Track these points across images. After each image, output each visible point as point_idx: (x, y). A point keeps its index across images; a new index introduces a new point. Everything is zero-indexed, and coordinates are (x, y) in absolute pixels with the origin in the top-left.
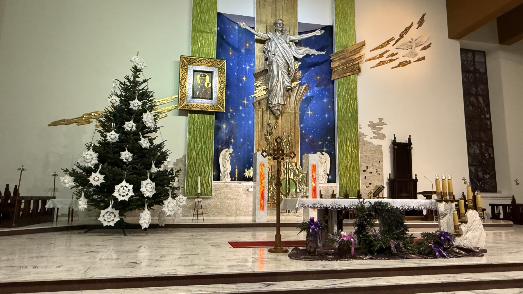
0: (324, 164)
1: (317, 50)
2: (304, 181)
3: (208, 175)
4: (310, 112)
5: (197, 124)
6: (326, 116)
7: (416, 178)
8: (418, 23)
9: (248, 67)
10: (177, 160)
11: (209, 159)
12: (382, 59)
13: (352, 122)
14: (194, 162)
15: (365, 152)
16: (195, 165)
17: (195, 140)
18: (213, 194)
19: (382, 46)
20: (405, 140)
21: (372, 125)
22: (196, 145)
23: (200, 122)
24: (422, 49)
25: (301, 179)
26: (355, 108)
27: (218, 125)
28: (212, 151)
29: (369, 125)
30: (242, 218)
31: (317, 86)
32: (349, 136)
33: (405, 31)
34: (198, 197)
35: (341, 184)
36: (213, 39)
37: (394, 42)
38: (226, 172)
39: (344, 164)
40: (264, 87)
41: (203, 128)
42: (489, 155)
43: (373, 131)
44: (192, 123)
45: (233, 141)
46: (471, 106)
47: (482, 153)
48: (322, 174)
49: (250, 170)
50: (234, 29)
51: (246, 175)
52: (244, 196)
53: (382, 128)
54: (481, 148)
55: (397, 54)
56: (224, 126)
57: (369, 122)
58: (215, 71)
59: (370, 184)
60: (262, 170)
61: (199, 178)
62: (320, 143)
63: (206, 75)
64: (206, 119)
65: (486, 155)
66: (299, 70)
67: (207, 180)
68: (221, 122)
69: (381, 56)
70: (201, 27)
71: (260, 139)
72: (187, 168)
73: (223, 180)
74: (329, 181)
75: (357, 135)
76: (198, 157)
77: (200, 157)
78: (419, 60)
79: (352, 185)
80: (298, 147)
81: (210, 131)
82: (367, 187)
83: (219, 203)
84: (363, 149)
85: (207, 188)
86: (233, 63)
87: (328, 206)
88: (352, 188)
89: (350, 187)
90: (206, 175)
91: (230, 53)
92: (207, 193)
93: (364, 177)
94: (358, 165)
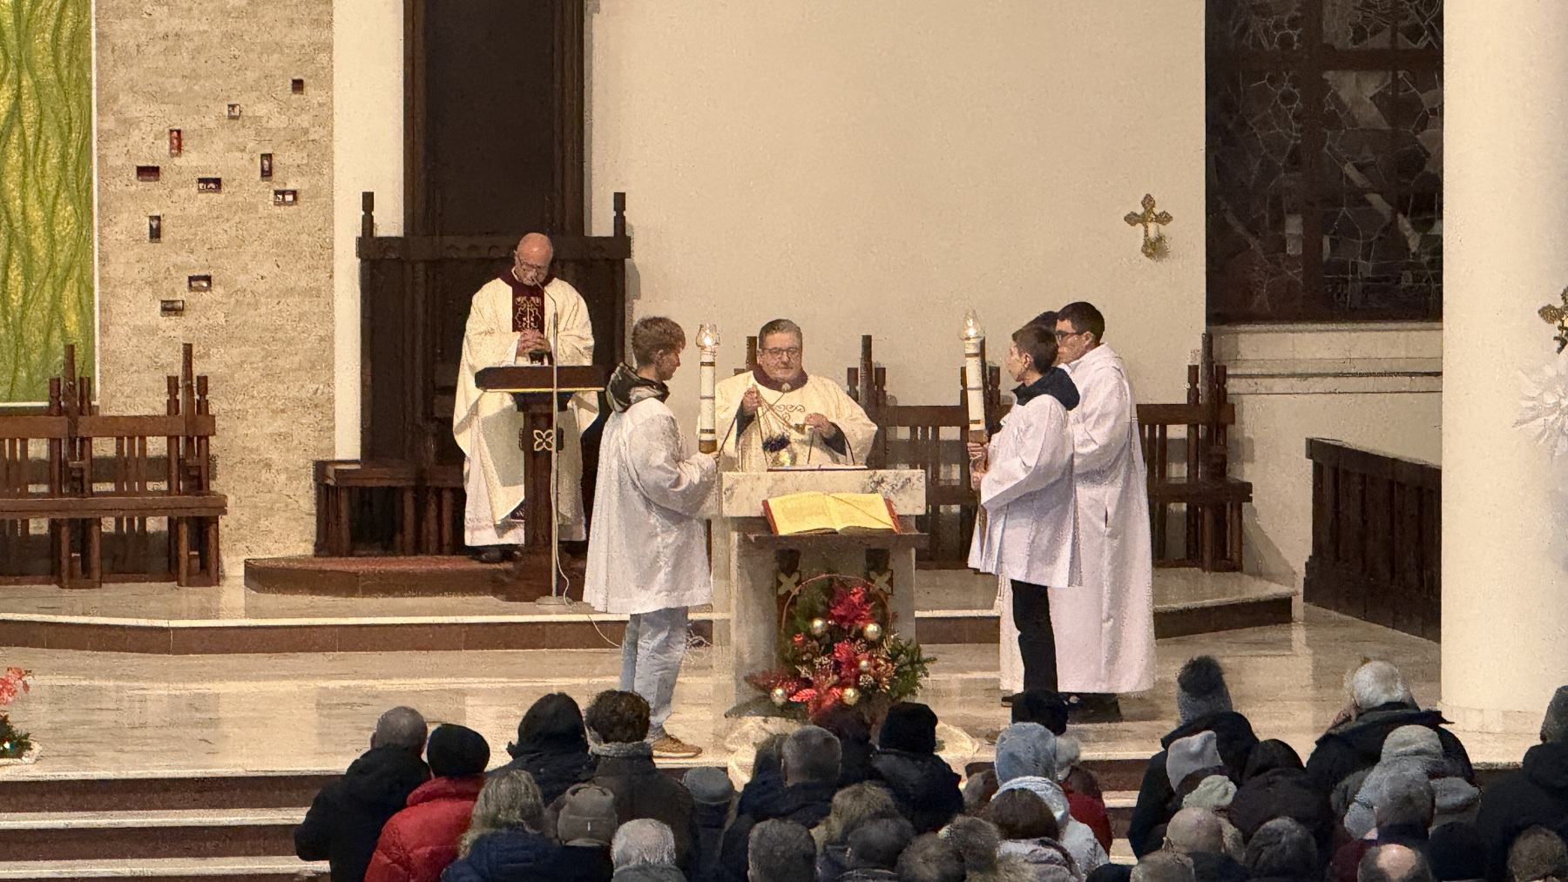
7: (620, 222)
59: (203, 282)
82: (170, 308)
88: (18, 328)
93: (147, 220)
94: (76, 126)
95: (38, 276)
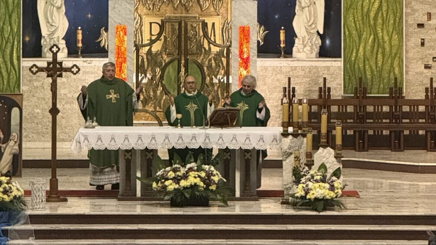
3: (9, 45)
18: (24, 88)
35: (350, 60)
38: (55, 36)
60: (122, 41)
73: (48, 54)
74: (323, 53)
79: (380, 63)
82: (427, 67)
90: (6, 44)
92: (11, 88)
93: (420, 40)
94: (398, 11)
95: (387, 56)
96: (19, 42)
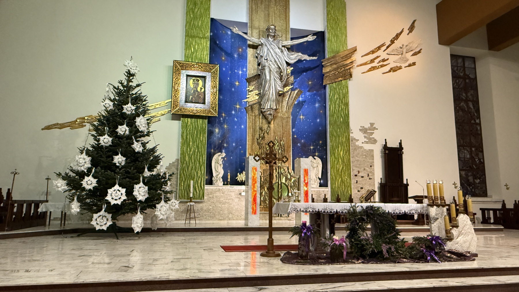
0: (315, 168)
1: (309, 56)
2: (296, 185)
3: (200, 179)
4: (301, 117)
5: (190, 128)
6: (318, 120)
7: (407, 182)
8: (408, 30)
9: (240, 72)
10: (170, 164)
11: (201, 164)
12: (373, 65)
13: (343, 127)
14: (186, 166)
15: (356, 156)
16: (188, 169)
17: (188, 144)
18: (205, 198)
19: (373, 52)
20: (396, 145)
21: (364, 130)
22: (188, 149)
23: (193, 126)
24: (413, 55)
25: (293, 183)
26: (347, 113)
27: (210, 130)
28: (205, 155)
29: (360, 130)
30: (234, 222)
31: (308, 91)
32: (340, 141)
33: (396, 37)
34: (191, 201)
35: (333, 188)
36: (206, 44)
37: (384, 48)
38: (219, 176)
39: (336, 169)
40: (257, 92)
41: (195, 132)
42: (479, 159)
43: (364, 136)
44: (184, 127)
45: (225, 145)
46: (461, 112)
47: (472, 158)
48: (314, 178)
49: (242, 174)
50: (227, 34)
51: (239, 179)
52: (236, 200)
53: (374, 133)
54: (471, 153)
55: (388, 59)
56: (217, 130)
57: (361, 127)
58: (208, 75)
59: (362, 188)
60: (255, 174)
61: (192, 182)
62: (312, 147)
63: (199, 79)
64: (199, 123)
65: (477, 160)
66: (291, 75)
67: (199, 184)
68: (213, 126)
69: (372, 61)
70: (195, 32)
71: (253, 143)
72: (180, 172)
73: (215, 184)
74: (321, 185)
75: (348, 139)
76: (190, 160)
77: (193, 161)
78: (410, 65)
79: (343, 189)
80: (291, 152)
81: (203, 135)
82: (358, 191)
83: (211, 207)
84: (355, 154)
85: (200, 192)
86: (226, 68)
87: (320, 210)
88: (344, 193)
89: (341, 191)
90: (199, 179)
91: (223, 58)
92: (200, 197)
93: (356, 181)
94: (349, 169)
95: (346, 186)
96: (204, 178)
